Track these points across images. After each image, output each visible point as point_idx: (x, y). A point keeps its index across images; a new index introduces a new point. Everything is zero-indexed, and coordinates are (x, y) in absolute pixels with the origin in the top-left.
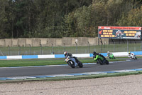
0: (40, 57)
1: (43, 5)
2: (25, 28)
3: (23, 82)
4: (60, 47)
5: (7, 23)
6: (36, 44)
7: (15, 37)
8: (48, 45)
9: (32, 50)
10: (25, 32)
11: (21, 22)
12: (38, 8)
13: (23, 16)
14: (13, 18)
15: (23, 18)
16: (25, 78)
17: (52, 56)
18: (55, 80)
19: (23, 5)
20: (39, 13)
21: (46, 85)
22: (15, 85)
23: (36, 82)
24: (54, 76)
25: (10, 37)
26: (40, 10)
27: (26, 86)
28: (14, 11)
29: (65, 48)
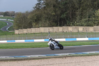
0: (78, 39)
1: (80, 3)
2: (67, 19)
3: (66, 57)
4: (92, 33)
5: (54, 16)
6: (75, 31)
7: (61, 25)
8: (84, 31)
9: (72, 35)
10: (68, 22)
11: (65, 15)
12: (77, 6)
13: (66, 11)
14: (59, 13)
15: (66, 13)
16: (68, 54)
17: (87, 39)
18: (88, 55)
19: (66, 3)
20: (77, 9)
21: (83, 59)
22: (61, 59)
23: (75, 57)
24: (88, 53)
25: (57, 26)
27: (68, 60)
28: (60, 7)
29: (95, 33)
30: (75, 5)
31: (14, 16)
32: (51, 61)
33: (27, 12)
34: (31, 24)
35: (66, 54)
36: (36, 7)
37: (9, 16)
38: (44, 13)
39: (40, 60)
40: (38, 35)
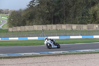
0: (72, 37)
1: (74, 1)
2: (61, 17)
4: (85, 31)
5: (48, 14)
6: (69, 29)
8: (77, 29)
9: (66, 33)
10: (61, 20)
11: (58, 13)
12: (71, 4)
13: (60, 9)
14: (53, 10)
16: (61, 52)
17: (80, 37)
18: (82, 53)
19: (60, 1)
20: (71, 7)
21: (76, 57)
22: (54, 57)
23: (69, 55)
24: (82, 51)
25: (50, 24)
26: (72, 5)
27: (61, 58)
28: (53, 5)
29: (89, 31)
30: (68, 3)
31: (8, 13)
32: (44, 59)
33: (20, 10)
34: (25, 22)
35: (59, 52)
36: (29, 5)
37: (3, 13)
38: (38, 10)
39: (33, 58)
40: (31, 32)
